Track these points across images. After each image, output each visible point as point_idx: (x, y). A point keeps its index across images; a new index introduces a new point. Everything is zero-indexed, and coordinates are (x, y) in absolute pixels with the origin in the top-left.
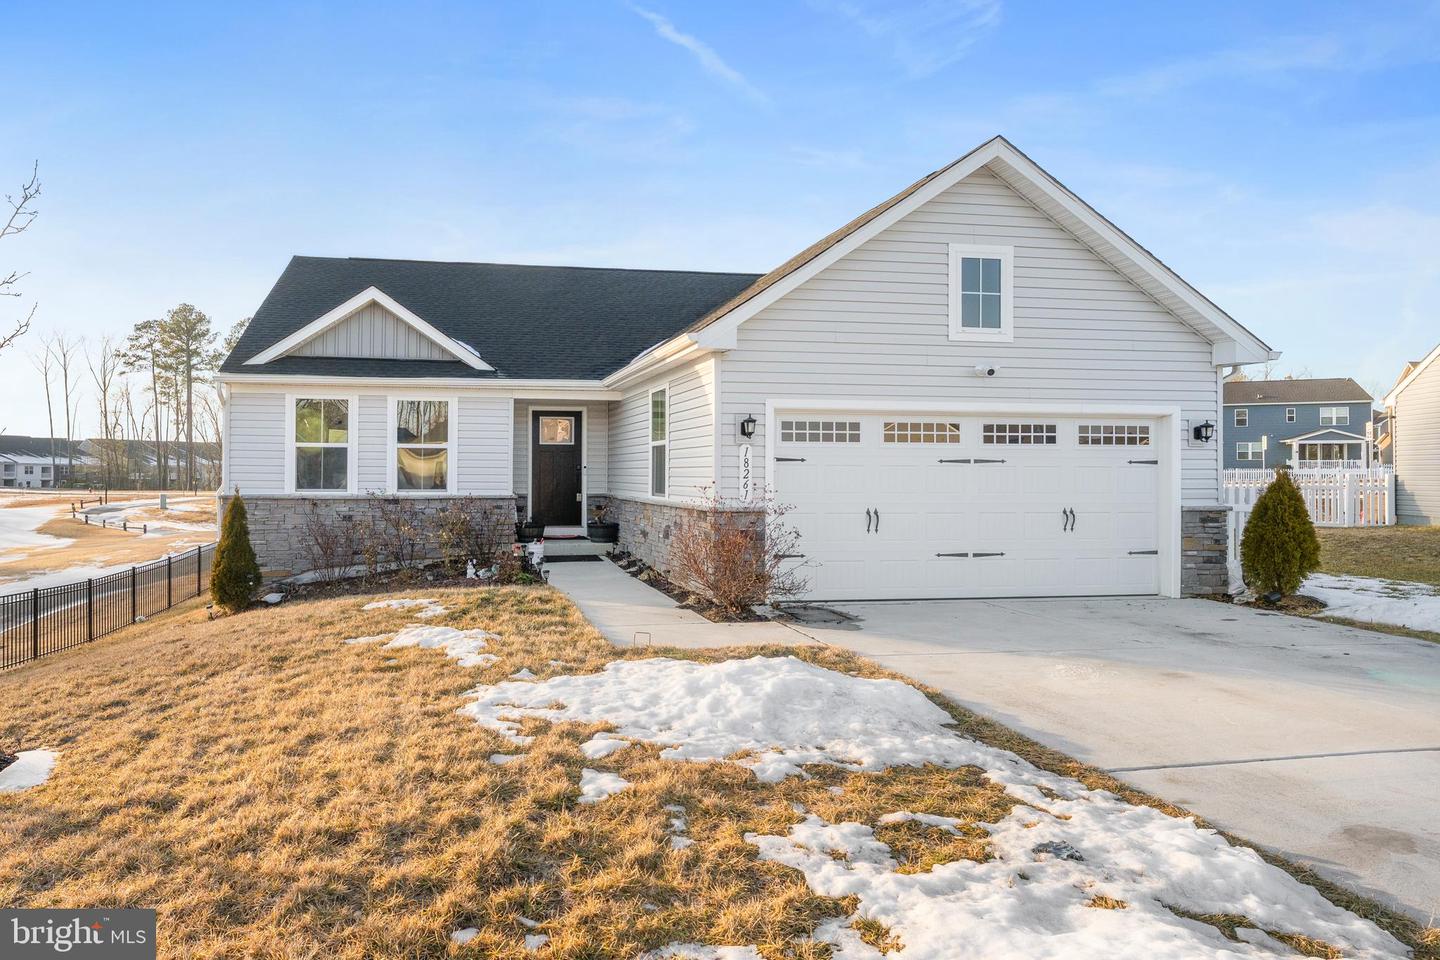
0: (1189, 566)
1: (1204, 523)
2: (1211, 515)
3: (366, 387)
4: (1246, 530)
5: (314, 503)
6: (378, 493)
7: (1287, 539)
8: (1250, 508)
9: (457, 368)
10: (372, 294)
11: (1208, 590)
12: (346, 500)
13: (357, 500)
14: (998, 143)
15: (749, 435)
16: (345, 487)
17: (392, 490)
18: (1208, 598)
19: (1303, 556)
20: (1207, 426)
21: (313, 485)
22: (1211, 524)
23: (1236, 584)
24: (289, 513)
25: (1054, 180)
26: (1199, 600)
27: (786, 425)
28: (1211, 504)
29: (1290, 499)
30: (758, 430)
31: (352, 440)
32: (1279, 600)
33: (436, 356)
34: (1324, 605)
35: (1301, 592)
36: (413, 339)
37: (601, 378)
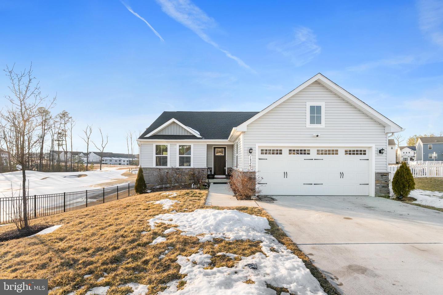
0: (377, 188)
1: (382, 176)
2: (384, 174)
3: (172, 142)
4: (393, 178)
5: (160, 169)
6: (174, 167)
7: (404, 181)
8: (395, 172)
9: (194, 137)
10: (173, 120)
11: (383, 195)
12: (167, 169)
13: (169, 169)
14: (319, 75)
15: (251, 153)
16: (167, 165)
17: (177, 166)
18: (383, 197)
19: (409, 186)
20: (382, 150)
21: (160, 165)
22: (384, 177)
23: (392, 193)
24: (154, 172)
25: (335, 84)
26: (380, 198)
27: (262, 150)
28: (384, 171)
29: (406, 170)
30: (253, 151)
31: (168, 155)
32: (402, 198)
33: (189, 134)
34: (416, 200)
35: (409, 196)
36: (183, 130)
37: (227, 139)
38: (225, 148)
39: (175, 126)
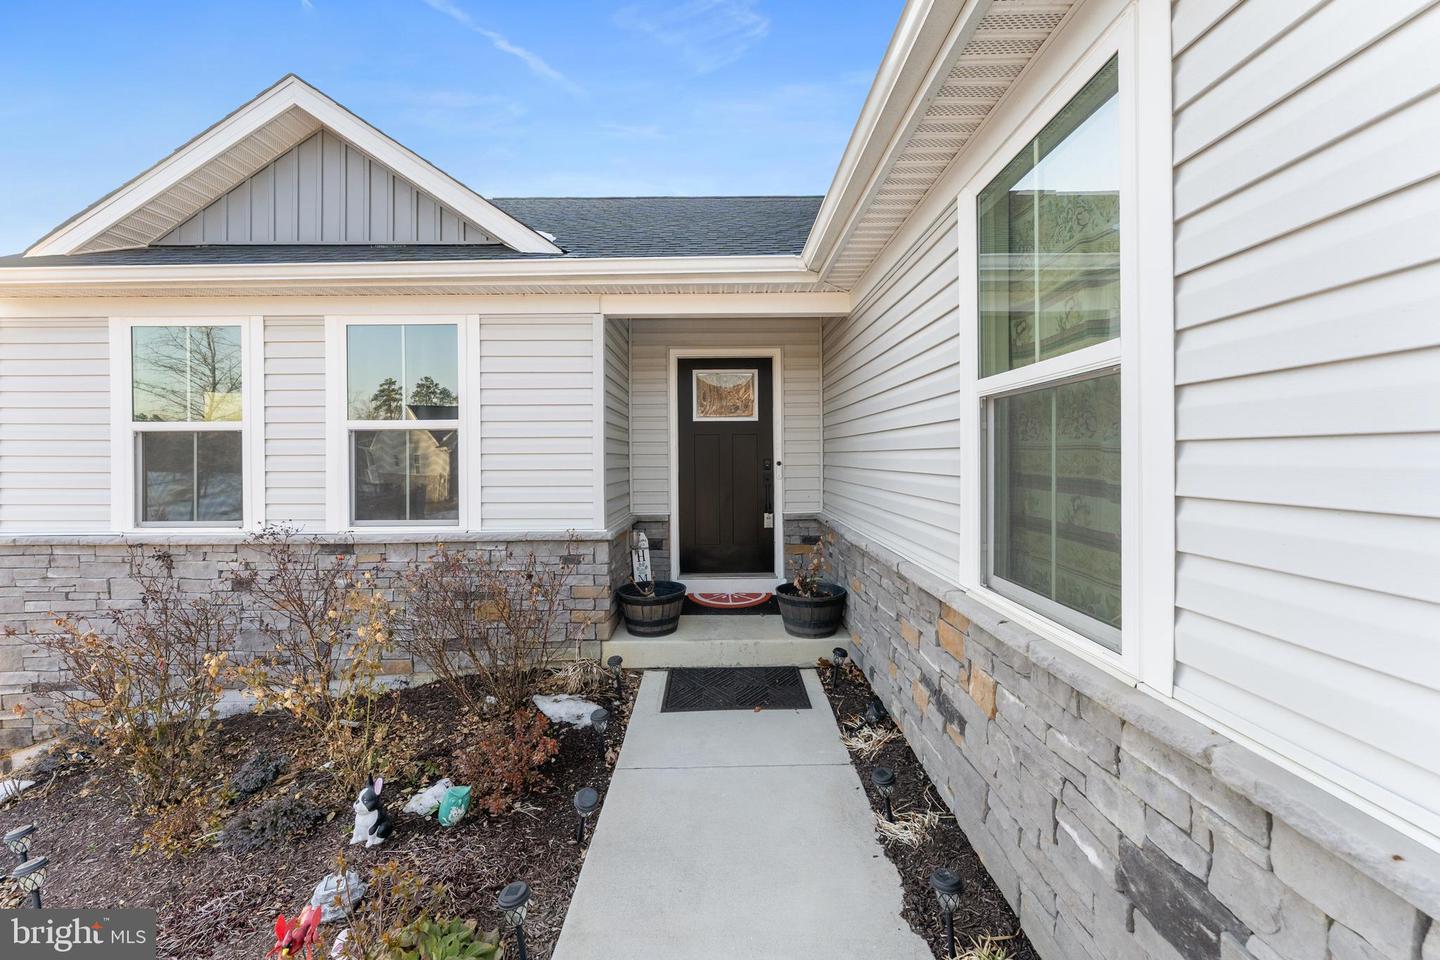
12: (239, 546)
13: (264, 545)
16: (239, 517)
21: (175, 512)
24: (119, 575)
31: (252, 415)
33: (452, 237)
36: (405, 201)
37: (797, 249)
38: (764, 366)
39: (334, 166)
